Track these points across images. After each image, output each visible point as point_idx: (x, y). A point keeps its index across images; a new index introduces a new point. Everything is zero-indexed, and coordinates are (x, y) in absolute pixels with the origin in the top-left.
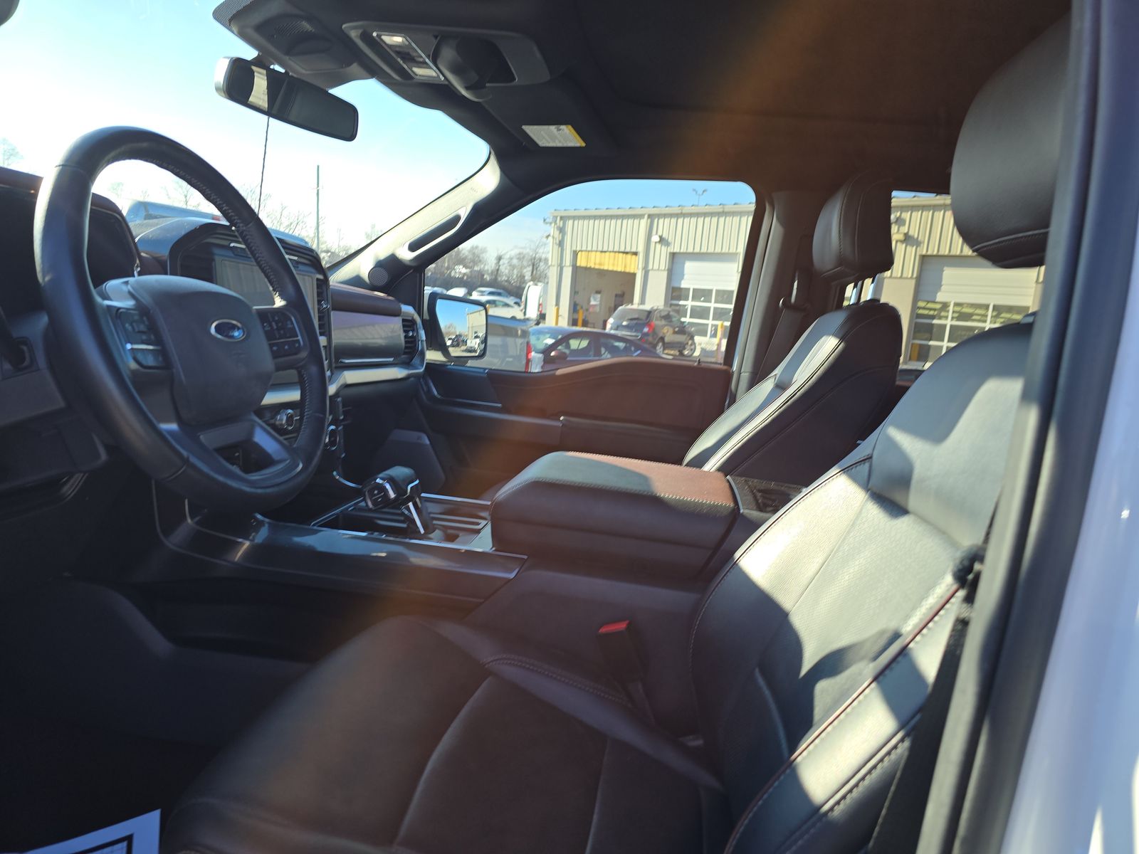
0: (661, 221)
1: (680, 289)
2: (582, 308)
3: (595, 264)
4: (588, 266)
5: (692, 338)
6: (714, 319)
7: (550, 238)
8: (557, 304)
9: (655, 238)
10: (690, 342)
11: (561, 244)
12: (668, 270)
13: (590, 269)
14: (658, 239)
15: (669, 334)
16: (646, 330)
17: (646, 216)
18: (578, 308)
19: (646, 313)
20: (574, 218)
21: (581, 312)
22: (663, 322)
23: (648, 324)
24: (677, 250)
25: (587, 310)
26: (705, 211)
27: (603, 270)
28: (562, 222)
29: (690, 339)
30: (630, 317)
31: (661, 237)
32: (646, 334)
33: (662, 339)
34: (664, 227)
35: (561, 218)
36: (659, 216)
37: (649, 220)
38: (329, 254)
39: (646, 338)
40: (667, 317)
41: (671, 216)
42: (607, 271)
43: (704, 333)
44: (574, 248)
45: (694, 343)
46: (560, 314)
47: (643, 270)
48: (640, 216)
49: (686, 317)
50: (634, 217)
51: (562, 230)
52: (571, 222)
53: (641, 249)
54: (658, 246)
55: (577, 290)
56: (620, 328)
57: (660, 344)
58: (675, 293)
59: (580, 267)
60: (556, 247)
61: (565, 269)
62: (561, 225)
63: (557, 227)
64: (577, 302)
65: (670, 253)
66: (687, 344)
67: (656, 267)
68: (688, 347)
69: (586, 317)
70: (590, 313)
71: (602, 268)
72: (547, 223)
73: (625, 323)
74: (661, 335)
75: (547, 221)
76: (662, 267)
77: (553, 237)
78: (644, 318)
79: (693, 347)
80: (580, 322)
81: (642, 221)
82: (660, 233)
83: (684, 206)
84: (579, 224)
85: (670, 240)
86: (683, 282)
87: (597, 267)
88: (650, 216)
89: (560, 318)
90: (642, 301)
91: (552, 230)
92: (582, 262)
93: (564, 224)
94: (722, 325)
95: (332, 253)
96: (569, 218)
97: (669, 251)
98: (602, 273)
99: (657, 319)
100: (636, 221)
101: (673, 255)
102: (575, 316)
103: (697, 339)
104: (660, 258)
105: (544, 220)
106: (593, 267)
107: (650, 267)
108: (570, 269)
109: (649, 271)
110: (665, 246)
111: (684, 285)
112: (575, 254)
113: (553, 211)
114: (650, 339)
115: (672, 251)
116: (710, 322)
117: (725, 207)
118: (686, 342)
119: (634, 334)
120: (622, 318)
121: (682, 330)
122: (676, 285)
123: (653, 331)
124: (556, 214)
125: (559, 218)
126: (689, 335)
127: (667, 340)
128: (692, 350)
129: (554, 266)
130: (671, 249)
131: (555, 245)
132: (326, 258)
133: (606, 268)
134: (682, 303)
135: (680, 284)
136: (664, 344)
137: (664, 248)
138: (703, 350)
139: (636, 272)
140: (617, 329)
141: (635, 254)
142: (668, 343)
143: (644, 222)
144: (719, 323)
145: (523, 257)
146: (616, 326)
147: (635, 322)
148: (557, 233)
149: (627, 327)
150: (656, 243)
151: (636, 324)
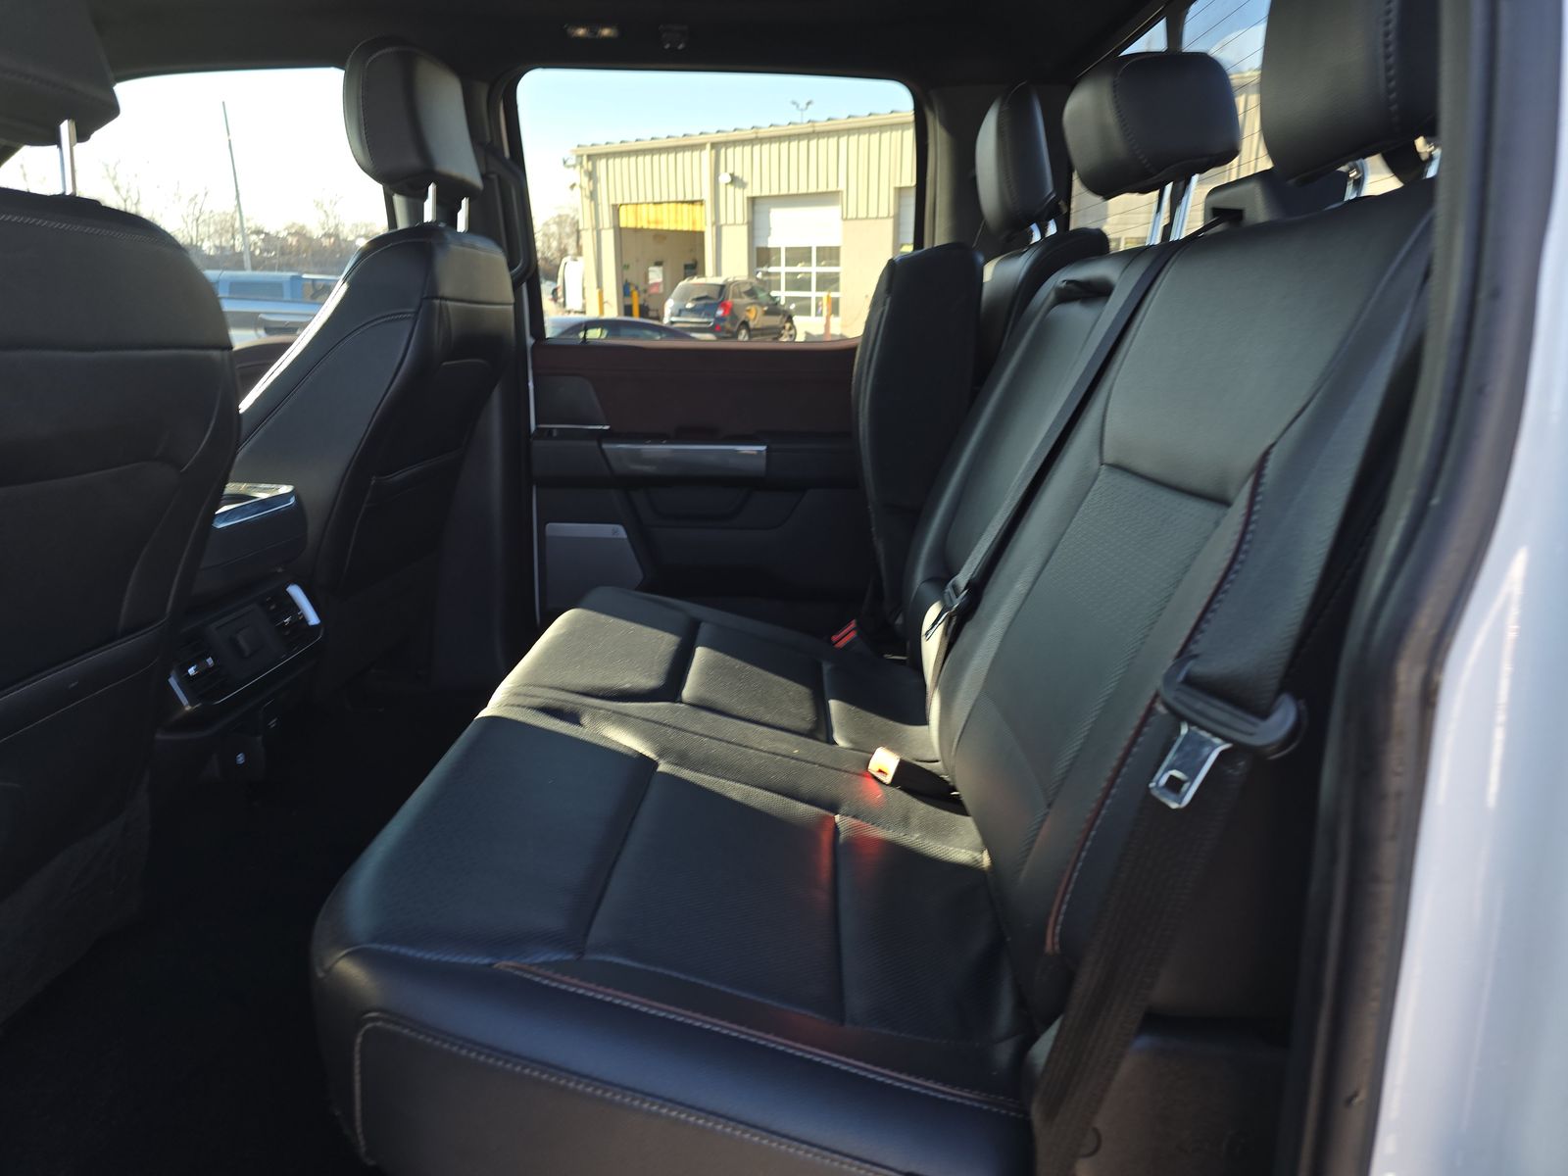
0: (730, 151)
1: (768, 250)
2: (637, 288)
3: (649, 222)
4: (639, 226)
5: (790, 319)
6: (818, 289)
7: (577, 188)
8: (600, 285)
9: (724, 178)
10: (788, 325)
11: (593, 196)
12: (748, 223)
13: (642, 230)
14: (729, 179)
15: (755, 316)
16: (720, 312)
17: (708, 146)
18: (632, 288)
19: (719, 288)
20: (608, 155)
21: (635, 294)
22: (746, 300)
23: (722, 304)
24: (756, 193)
25: (645, 291)
26: (788, 132)
27: (662, 230)
28: (590, 163)
29: (787, 322)
30: (696, 296)
31: (732, 175)
32: (721, 319)
33: (745, 324)
34: (737, 160)
35: (590, 157)
36: (727, 144)
37: (713, 152)
38: (262, 236)
39: (722, 324)
40: (751, 293)
41: (743, 142)
42: (668, 231)
43: (805, 310)
44: (612, 202)
45: (792, 327)
46: (605, 299)
47: (712, 225)
48: (700, 147)
49: (779, 289)
50: (693, 147)
51: (592, 175)
52: (603, 161)
53: (707, 196)
54: (730, 188)
55: (625, 262)
56: (683, 313)
57: (744, 332)
58: (761, 256)
59: (627, 229)
60: (587, 202)
61: (603, 233)
62: (590, 168)
63: (585, 172)
64: (629, 281)
65: (748, 198)
66: (784, 328)
67: (731, 220)
68: (785, 332)
69: (645, 301)
70: (650, 295)
71: (660, 227)
72: (569, 167)
73: (689, 305)
74: (742, 318)
75: (569, 163)
76: (740, 220)
77: (581, 187)
78: (715, 294)
79: (792, 332)
80: (636, 310)
81: (703, 153)
82: (730, 170)
83: (760, 128)
84: (617, 163)
85: (745, 180)
86: (770, 239)
87: (652, 226)
88: (714, 145)
89: (606, 306)
90: (718, 272)
91: (577, 176)
92: (627, 220)
93: (594, 166)
94: (828, 296)
95: (267, 234)
96: (600, 156)
97: (745, 196)
98: (660, 236)
99: (734, 296)
100: (696, 154)
101: (753, 201)
102: (628, 303)
103: (796, 319)
104: (735, 206)
105: (565, 162)
106: (645, 226)
107: (723, 221)
108: (611, 232)
109: (722, 226)
110: (740, 187)
111: (772, 243)
112: (616, 209)
113: (575, 148)
114: (728, 325)
115: (750, 195)
116: (813, 294)
117: (816, 124)
118: (781, 326)
119: (705, 320)
120: (684, 298)
121: (774, 309)
122: (762, 245)
123: (731, 311)
124: (580, 153)
125: (585, 158)
126: (784, 315)
127: (752, 325)
128: (791, 336)
129: (587, 230)
130: (749, 192)
131: (585, 199)
132: (259, 244)
133: (665, 227)
134: (772, 269)
135: (767, 242)
136: (749, 330)
137: (739, 191)
138: (808, 334)
139: (703, 230)
140: (679, 315)
141: (701, 202)
142: (755, 329)
143: (707, 154)
144: (824, 295)
145: (565, 221)
146: (677, 311)
147: (703, 302)
148: (585, 180)
149: (692, 310)
150: (727, 184)
151: (706, 305)
